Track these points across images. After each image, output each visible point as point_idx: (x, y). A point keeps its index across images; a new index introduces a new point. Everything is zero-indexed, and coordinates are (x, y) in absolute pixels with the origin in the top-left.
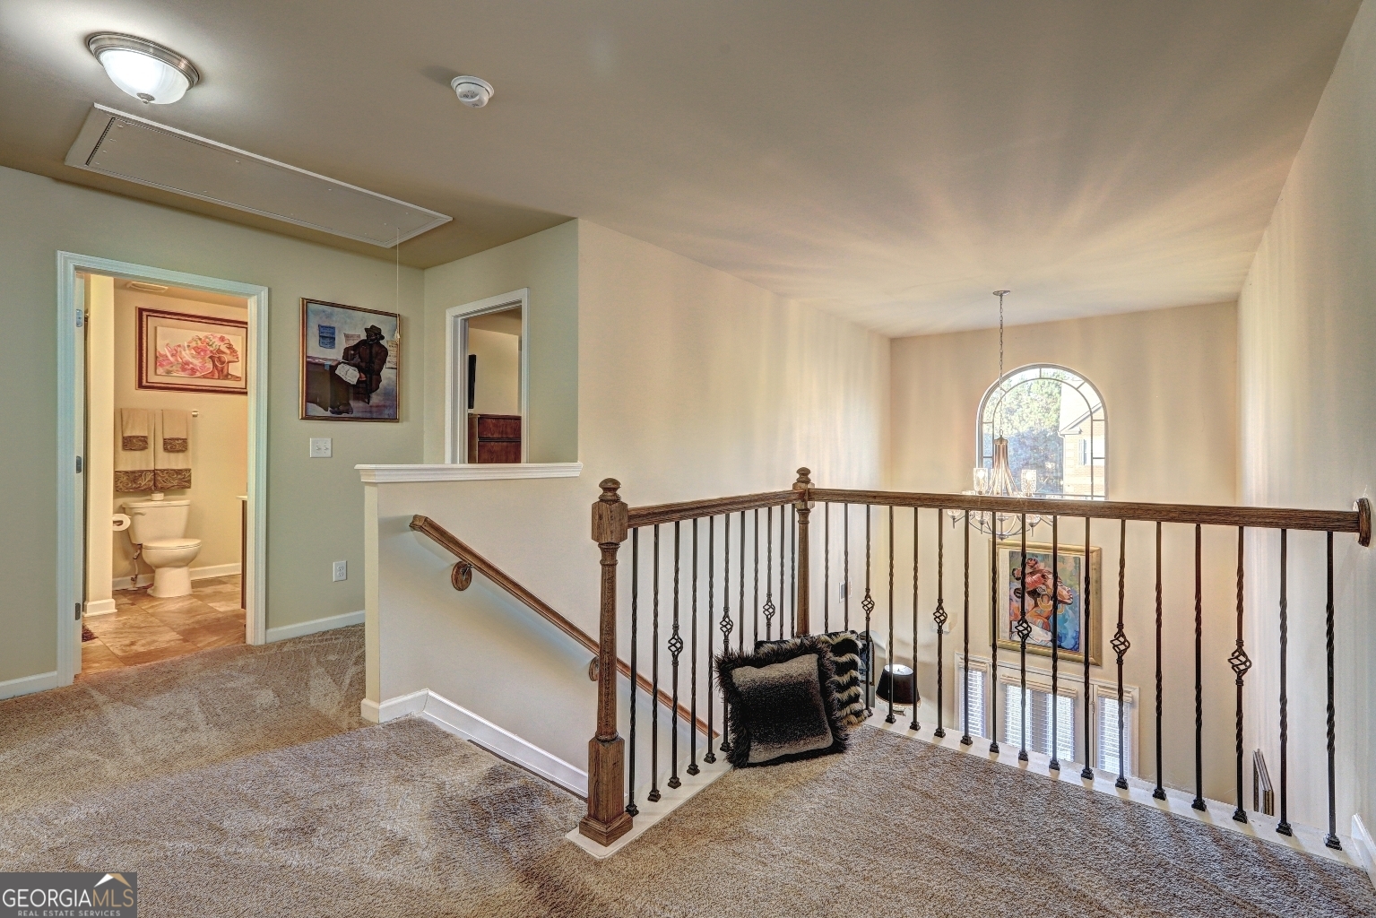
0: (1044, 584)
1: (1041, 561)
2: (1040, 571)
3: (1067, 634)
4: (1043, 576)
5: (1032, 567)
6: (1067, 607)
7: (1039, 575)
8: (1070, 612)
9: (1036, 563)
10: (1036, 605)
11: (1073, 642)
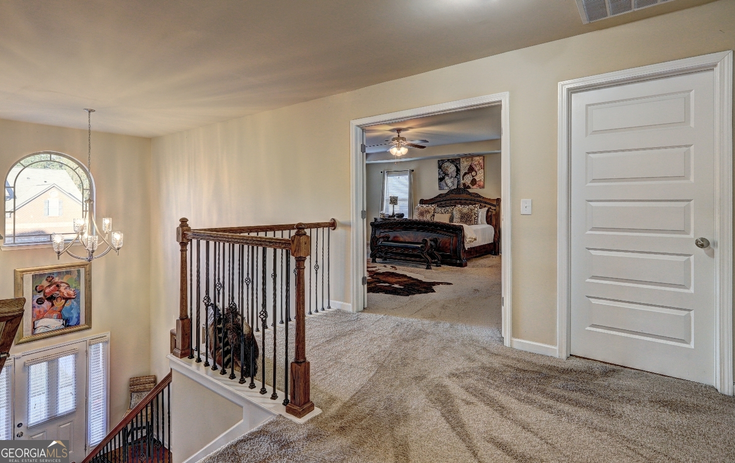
0: (58, 291)
1: (56, 277)
2: (55, 283)
3: (73, 317)
4: (58, 286)
5: (50, 281)
6: (73, 300)
7: (54, 286)
8: (75, 303)
9: (53, 278)
10: (53, 305)
11: (76, 320)
